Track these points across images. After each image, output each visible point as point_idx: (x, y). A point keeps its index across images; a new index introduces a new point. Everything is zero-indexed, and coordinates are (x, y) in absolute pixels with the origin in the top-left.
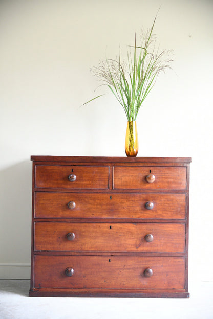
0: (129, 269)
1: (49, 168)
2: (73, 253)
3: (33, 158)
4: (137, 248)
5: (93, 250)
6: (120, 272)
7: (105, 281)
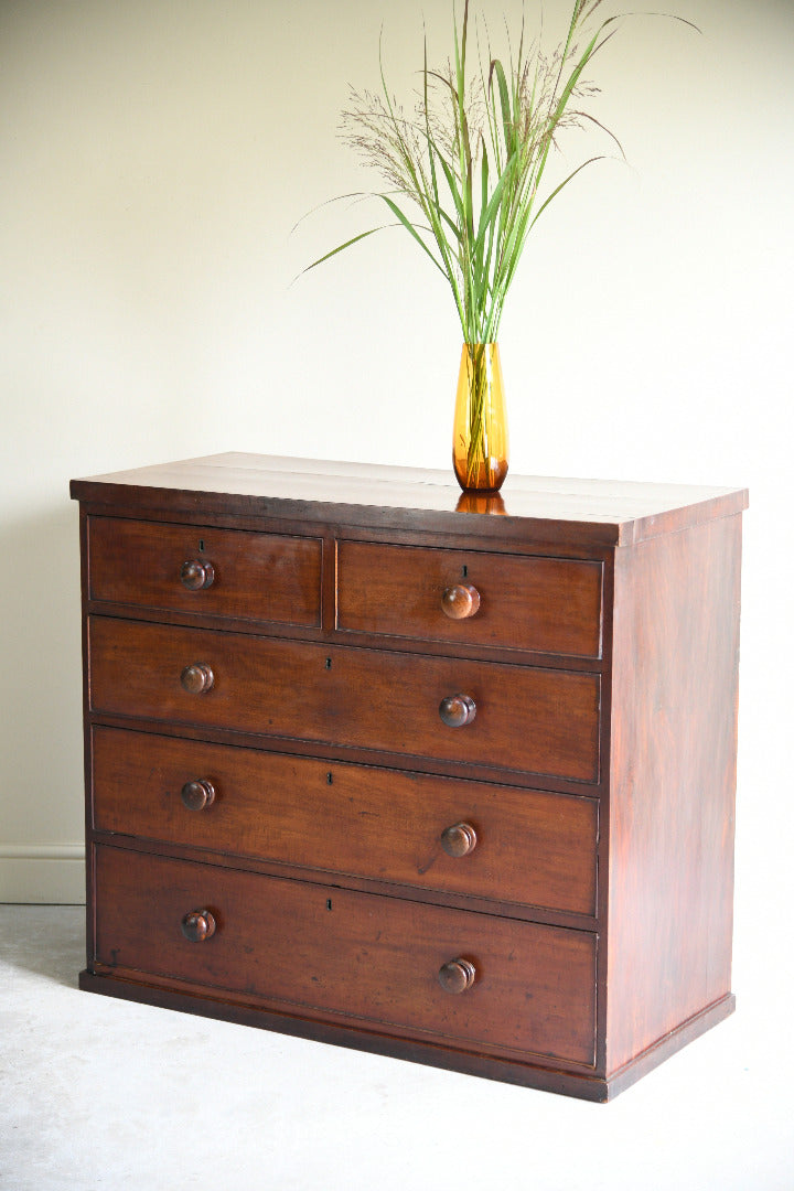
0: (396, 948)
1: (131, 529)
2: (210, 858)
3: (78, 489)
4: (421, 872)
5: (273, 854)
6: (366, 954)
7: (314, 979)
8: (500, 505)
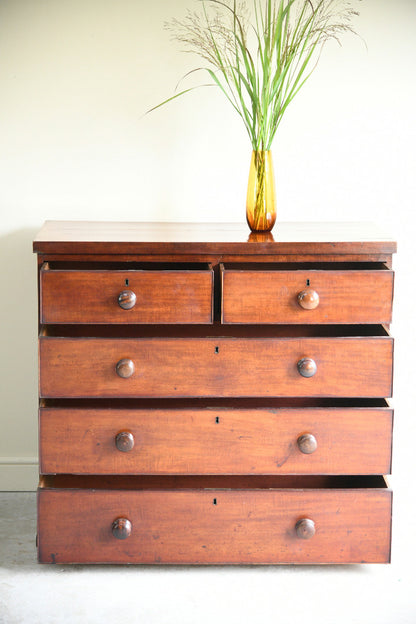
0: (260, 520)
1: (72, 277)
3: (38, 247)
4: (279, 466)
6: (240, 526)
7: (204, 547)
8: (271, 237)
